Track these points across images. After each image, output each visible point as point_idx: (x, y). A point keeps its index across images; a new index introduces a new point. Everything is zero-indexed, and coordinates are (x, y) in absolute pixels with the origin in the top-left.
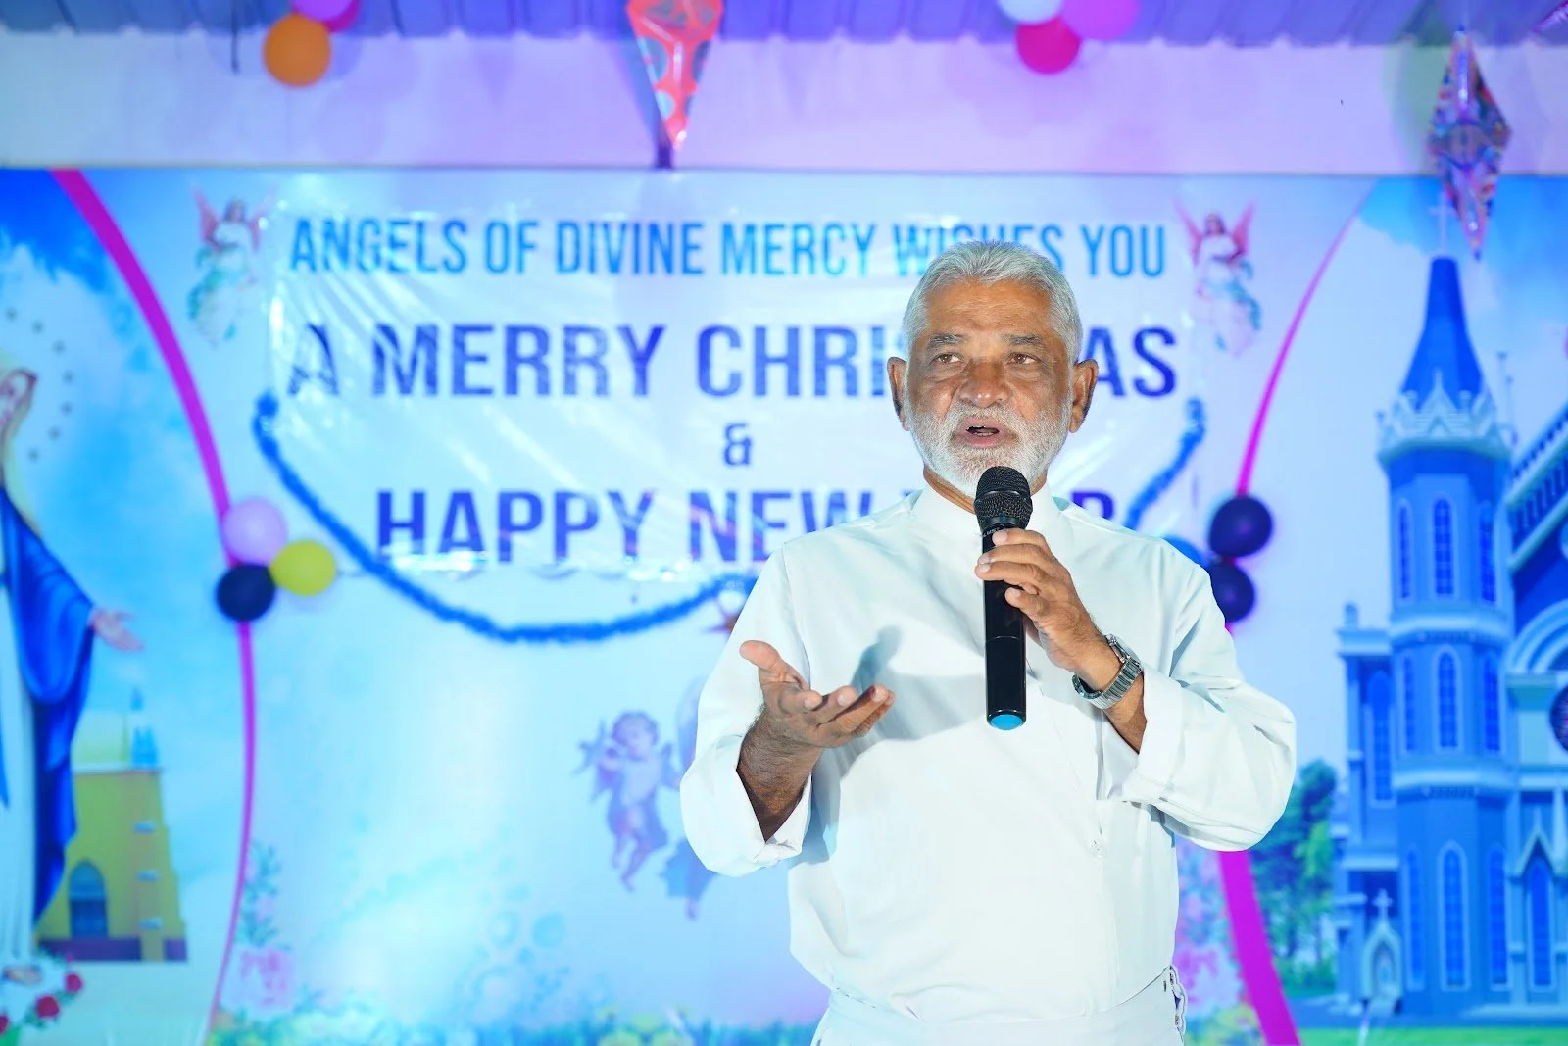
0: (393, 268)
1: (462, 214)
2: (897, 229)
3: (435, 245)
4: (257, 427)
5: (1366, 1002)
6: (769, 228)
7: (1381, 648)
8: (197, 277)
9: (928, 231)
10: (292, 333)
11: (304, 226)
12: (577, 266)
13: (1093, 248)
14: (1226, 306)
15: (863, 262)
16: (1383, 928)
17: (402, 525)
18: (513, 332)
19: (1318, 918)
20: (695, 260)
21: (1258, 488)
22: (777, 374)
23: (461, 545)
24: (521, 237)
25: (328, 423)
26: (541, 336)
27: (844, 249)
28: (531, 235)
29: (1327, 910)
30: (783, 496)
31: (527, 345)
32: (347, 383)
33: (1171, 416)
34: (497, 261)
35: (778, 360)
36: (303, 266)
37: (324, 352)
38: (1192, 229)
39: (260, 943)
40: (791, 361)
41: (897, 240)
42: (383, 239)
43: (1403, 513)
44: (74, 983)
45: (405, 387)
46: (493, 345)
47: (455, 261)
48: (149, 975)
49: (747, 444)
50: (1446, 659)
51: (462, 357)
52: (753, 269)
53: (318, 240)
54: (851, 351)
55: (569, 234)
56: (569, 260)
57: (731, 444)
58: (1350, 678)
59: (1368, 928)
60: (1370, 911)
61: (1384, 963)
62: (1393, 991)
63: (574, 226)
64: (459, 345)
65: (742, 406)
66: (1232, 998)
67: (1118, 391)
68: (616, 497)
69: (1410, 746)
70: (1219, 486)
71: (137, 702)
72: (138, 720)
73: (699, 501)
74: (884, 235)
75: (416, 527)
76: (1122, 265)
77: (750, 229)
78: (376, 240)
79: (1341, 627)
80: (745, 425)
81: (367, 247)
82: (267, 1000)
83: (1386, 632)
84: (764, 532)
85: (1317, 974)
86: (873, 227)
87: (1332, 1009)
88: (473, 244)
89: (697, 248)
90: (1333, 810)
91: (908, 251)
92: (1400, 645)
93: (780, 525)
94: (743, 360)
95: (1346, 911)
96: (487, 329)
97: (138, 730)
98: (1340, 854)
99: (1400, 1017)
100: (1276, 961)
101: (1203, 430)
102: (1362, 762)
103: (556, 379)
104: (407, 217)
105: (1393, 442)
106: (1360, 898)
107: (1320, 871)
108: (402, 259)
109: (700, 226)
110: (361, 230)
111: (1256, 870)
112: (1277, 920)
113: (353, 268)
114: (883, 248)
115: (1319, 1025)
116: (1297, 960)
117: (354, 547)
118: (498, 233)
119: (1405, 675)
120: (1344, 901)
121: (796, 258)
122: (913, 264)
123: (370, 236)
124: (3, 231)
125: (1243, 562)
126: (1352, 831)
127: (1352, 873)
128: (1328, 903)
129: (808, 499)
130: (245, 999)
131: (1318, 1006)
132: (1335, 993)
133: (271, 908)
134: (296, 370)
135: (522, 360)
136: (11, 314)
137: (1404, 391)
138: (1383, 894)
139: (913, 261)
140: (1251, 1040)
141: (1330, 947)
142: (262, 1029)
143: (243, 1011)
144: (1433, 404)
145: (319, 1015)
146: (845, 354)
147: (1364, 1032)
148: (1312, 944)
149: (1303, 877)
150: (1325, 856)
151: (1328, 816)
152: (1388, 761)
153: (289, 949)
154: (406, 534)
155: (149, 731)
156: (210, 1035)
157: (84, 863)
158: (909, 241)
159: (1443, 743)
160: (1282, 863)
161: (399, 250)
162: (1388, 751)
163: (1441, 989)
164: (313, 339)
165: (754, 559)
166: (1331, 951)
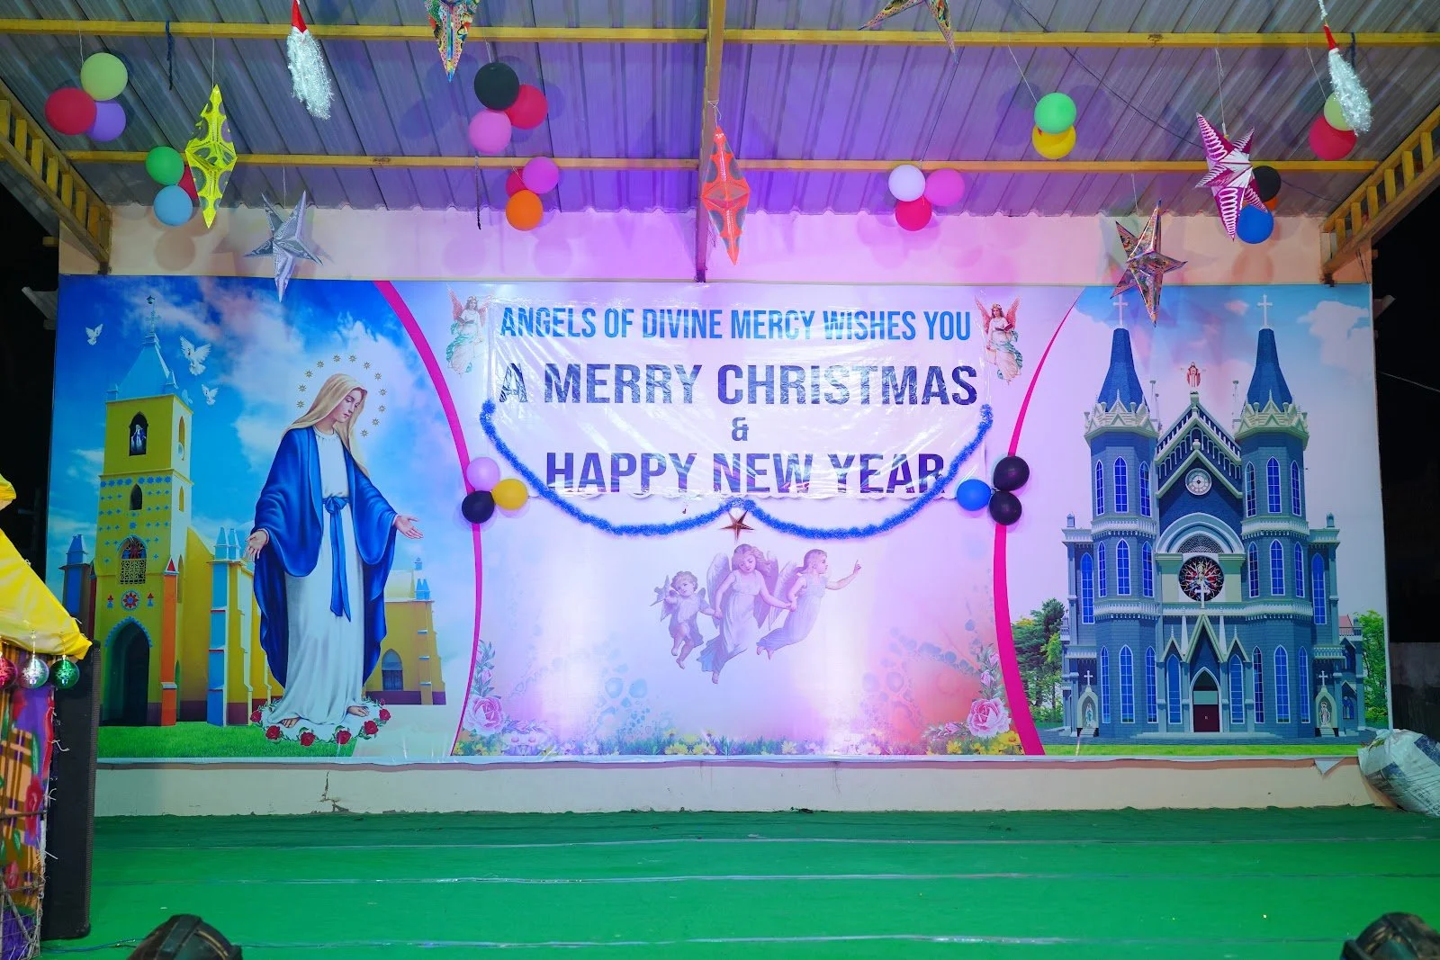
0: (556, 334)
1: (592, 305)
2: (825, 313)
3: (578, 320)
4: (483, 420)
5: (1079, 730)
6: (757, 313)
7: (1090, 540)
8: (451, 339)
9: (842, 314)
10: (503, 371)
11: (509, 310)
12: (654, 333)
13: (931, 324)
14: (1003, 355)
15: (808, 332)
16: (1088, 690)
17: (560, 472)
18: (620, 368)
19: (1053, 685)
20: (717, 330)
21: (1019, 454)
22: (761, 391)
23: (592, 482)
24: (624, 317)
25: (520, 416)
26: (635, 370)
27: (797, 324)
28: (629, 317)
29: (1058, 681)
30: (764, 456)
31: (627, 376)
32: (530, 396)
33: (973, 414)
34: (612, 331)
35: (762, 384)
36: (508, 333)
37: (518, 380)
38: (985, 314)
39: (484, 694)
40: (769, 384)
41: (826, 320)
42: (551, 319)
43: (1099, 466)
44: (385, 715)
45: (562, 399)
46: (609, 375)
47: (589, 331)
48: (427, 710)
49: (745, 428)
50: (1123, 545)
53: (516, 319)
54: (801, 379)
55: (650, 316)
56: (650, 331)
57: (737, 429)
58: (1070, 556)
59: (1080, 691)
60: (1082, 682)
61: (1089, 709)
62: (1095, 725)
63: (653, 312)
64: (591, 376)
65: (741, 409)
66: (1008, 728)
67: (945, 401)
68: (675, 457)
69: (1103, 593)
70: (1001, 452)
71: (419, 566)
72: (418, 575)
73: (719, 459)
74: (819, 317)
75: (568, 472)
76: (947, 333)
77: (747, 313)
78: (547, 319)
79: (1065, 528)
80: (744, 419)
81: (542, 322)
82: (488, 725)
83: (1090, 530)
84: (754, 475)
85: (1053, 715)
86: (813, 313)
87: (1061, 734)
88: (598, 321)
89: (719, 323)
90: (1062, 627)
91: (832, 325)
92: (1097, 538)
93: (763, 472)
94: (743, 384)
95: (1069, 682)
96: (608, 367)
97: (419, 580)
98: (1065, 650)
99: (1097, 738)
100: (1031, 707)
101: (991, 422)
102: (1077, 601)
103: (643, 392)
104: (564, 307)
105: (1093, 429)
106: (1077, 674)
107: (1055, 659)
108: (560, 329)
109: (720, 312)
110: (539, 314)
111: (1020, 659)
112: (1031, 686)
113: (535, 334)
114: (818, 323)
115: (1054, 743)
116: (1042, 707)
117: (535, 482)
118: (612, 315)
119: (1100, 554)
120: (1067, 676)
121: (771, 329)
122: (835, 333)
123: (543, 317)
124: (348, 314)
125: (1013, 492)
126: (1072, 638)
127: (1072, 660)
128: (1059, 677)
129: (778, 458)
130: (476, 724)
131: (1053, 733)
132: (1062, 726)
133: (489, 675)
134: (504, 388)
135: (624, 384)
136: (353, 358)
137: (1100, 400)
138: (1088, 672)
139: (834, 331)
140: (1017, 750)
141: (1059, 700)
142: (485, 740)
143: (475, 731)
144: (1115, 408)
145: (515, 734)
146: (798, 381)
147: (1078, 746)
148: (1050, 699)
149: (1045, 663)
150: (1057, 652)
151: (1059, 630)
152: (1091, 601)
153: (500, 698)
154: (563, 476)
155: (425, 581)
156: (457, 743)
157: (391, 651)
158: (832, 320)
159: (1121, 592)
160: (1034, 655)
161: (559, 325)
162: (1091, 595)
163: (1120, 723)
164: (513, 372)
165: (749, 491)
166: (1060, 702)
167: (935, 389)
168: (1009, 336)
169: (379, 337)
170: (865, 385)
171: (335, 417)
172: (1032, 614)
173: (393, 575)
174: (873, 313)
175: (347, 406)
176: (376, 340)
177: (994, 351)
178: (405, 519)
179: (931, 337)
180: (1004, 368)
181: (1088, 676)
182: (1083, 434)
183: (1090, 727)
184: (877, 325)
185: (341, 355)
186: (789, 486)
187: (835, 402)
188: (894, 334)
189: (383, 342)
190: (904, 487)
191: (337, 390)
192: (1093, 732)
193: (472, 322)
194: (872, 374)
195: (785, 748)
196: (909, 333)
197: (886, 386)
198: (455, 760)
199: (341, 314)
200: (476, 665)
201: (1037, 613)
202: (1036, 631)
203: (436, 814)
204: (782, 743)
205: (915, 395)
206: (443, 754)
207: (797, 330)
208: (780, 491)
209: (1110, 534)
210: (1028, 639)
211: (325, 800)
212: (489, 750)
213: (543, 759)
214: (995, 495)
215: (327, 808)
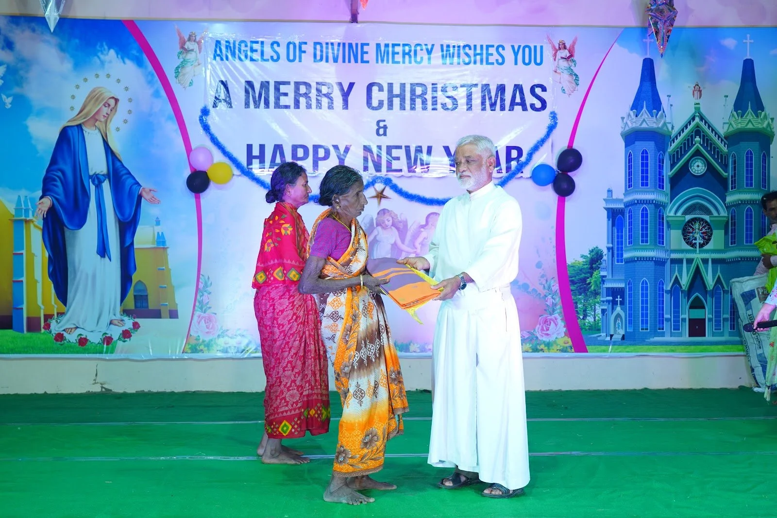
0: (252, 60)
1: (277, 39)
2: (442, 46)
3: (268, 50)
4: (201, 120)
5: (611, 336)
6: (394, 45)
7: (622, 206)
8: (178, 62)
9: (454, 47)
10: (214, 85)
11: (218, 43)
12: (321, 59)
13: (516, 54)
14: (566, 76)
15: (429, 59)
16: (618, 309)
17: (256, 157)
18: (297, 84)
19: (595, 305)
20: (366, 57)
21: (576, 146)
22: (396, 101)
24: (300, 48)
25: (228, 118)
26: (308, 85)
27: (422, 54)
28: (304, 47)
29: (598, 303)
30: (399, 147)
31: (303, 89)
32: (234, 103)
33: (544, 118)
34: (291, 57)
35: (397, 96)
36: (218, 58)
37: (226, 92)
38: (554, 47)
39: (205, 312)
40: (402, 96)
41: (442, 51)
42: (248, 49)
43: (630, 155)
44: (136, 326)
45: (257, 106)
46: (290, 89)
47: (275, 58)
48: (165, 323)
49: (385, 127)
50: (645, 210)
51: (278, 94)
52: (388, 62)
53: (224, 49)
54: (424, 93)
55: (318, 47)
56: (318, 58)
57: (379, 128)
58: (608, 217)
59: (613, 309)
60: (614, 303)
61: (619, 321)
62: (622, 332)
63: (320, 44)
64: (277, 89)
65: (383, 113)
66: (563, 335)
67: (525, 109)
68: (336, 147)
69: (630, 243)
70: (562, 145)
71: (158, 223)
72: (158, 229)
73: (367, 149)
74: (437, 48)
75: (261, 158)
76: (527, 61)
77: (387, 46)
78: (245, 49)
79: (606, 197)
80: (384, 121)
81: (242, 51)
82: (207, 333)
83: (622, 200)
84: (391, 161)
85: (594, 325)
86: (433, 45)
87: (599, 338)
88: (282, 50)
89: (367, 53)
90: (602, 266)
91: (446, 54)
92: (627, 205)
93: (398, 159)
94: (384, 96)
95: (605, 303)
96: (288, 83)
97: (158, 233)
98: (603, 282)
99: (623, 341)
100: (579, 321)
101: (556, 123)
102: (612, 248)
103: (314, 102)
104: (258, 40)
105: (627, 128)
106: (611, 298)
107: (596, 288)
108: (256, 56)
109: (368, 45)
110: (240, 45)
111: (572, 288)
112: (580, 306)
113: (237, 60)
114: (437, 53)
115: (594, 344)
116: (587, 321)
117: (238, 165)
118: (291, 46)
119: (629, 216)
120: (604, 299)
121: (404, 57)
122: (448, 61)
123: (243, 48)
124: (104, 43)
125: (569, 174)
126: (608, 273)
127: (608, 289)
128: (599, 300)
129: (408, 148)
130: (199, 332)
131: (594, 337)
132: (600, 333)
133: (208, 299)
134: (216, 98)
135: (301, 95)
136: (108, 76)
137: (632, 109)
138: (619, 296)
139: (448, 58)
140: (569, 350)
141: (599, 316)
142: (206, 343)
143: (199, 336)
144: (642, 114)
145: (226, 338)
146: (422, 94)
147: (611, 347)
148: (592, 315)
149: (590, 290)
150: (598, 283)
151: (599, 268)
152: (622, 248)
153: (216, 314)
154: (258, 161)
155: (162, 233)
156: (187, 345)
157: (140, 281)
158: (447, 51)
159: (642, 242)
160: (582, 285)
161: (254, 53)
162: (622, 244)
163: (639, 331)
164: (222, 86)
165: (387, 171)
166: (599, 317)
167: (518, 100)
168: (569, 62)
169: (127, 61)
170: (469, 97)
171: (97, 117)
172: (582, 257)
173: (139, 229)
174: (475, 46)
175: (105, 110)
176: (124, 62)
177: (560, 73)
178: (147, 190)
179: (516, 63)
180: (567, 85)
181: (619, 299)
182: (620, 132)
183: (619, 334)
185: (100, 73)
186: (416, 168)
187: (448, 109)
188: (490, 61)
189: (130, 65)
191: (97, 99)
192: (620, 337)
193: (192, 50)
194: (474, 89)
195: (412, 348)
196: (500, 61)
197: (483, 98)
198: (186, 356)
199: (99, 44)
200: (199, 292)
201: (585, 256)
202: (584, 268)
203: (173, 393)
204: (410, 344)
205: (504, 104)
206: (177, 353)
207: (422, 58)
208: (409, 171)
209: (636, 202)
210: (578, 274)
211: (96, 383)
212: (208, 350)
213: (246, 356)
214: (557, 175)
215: (97, 389)
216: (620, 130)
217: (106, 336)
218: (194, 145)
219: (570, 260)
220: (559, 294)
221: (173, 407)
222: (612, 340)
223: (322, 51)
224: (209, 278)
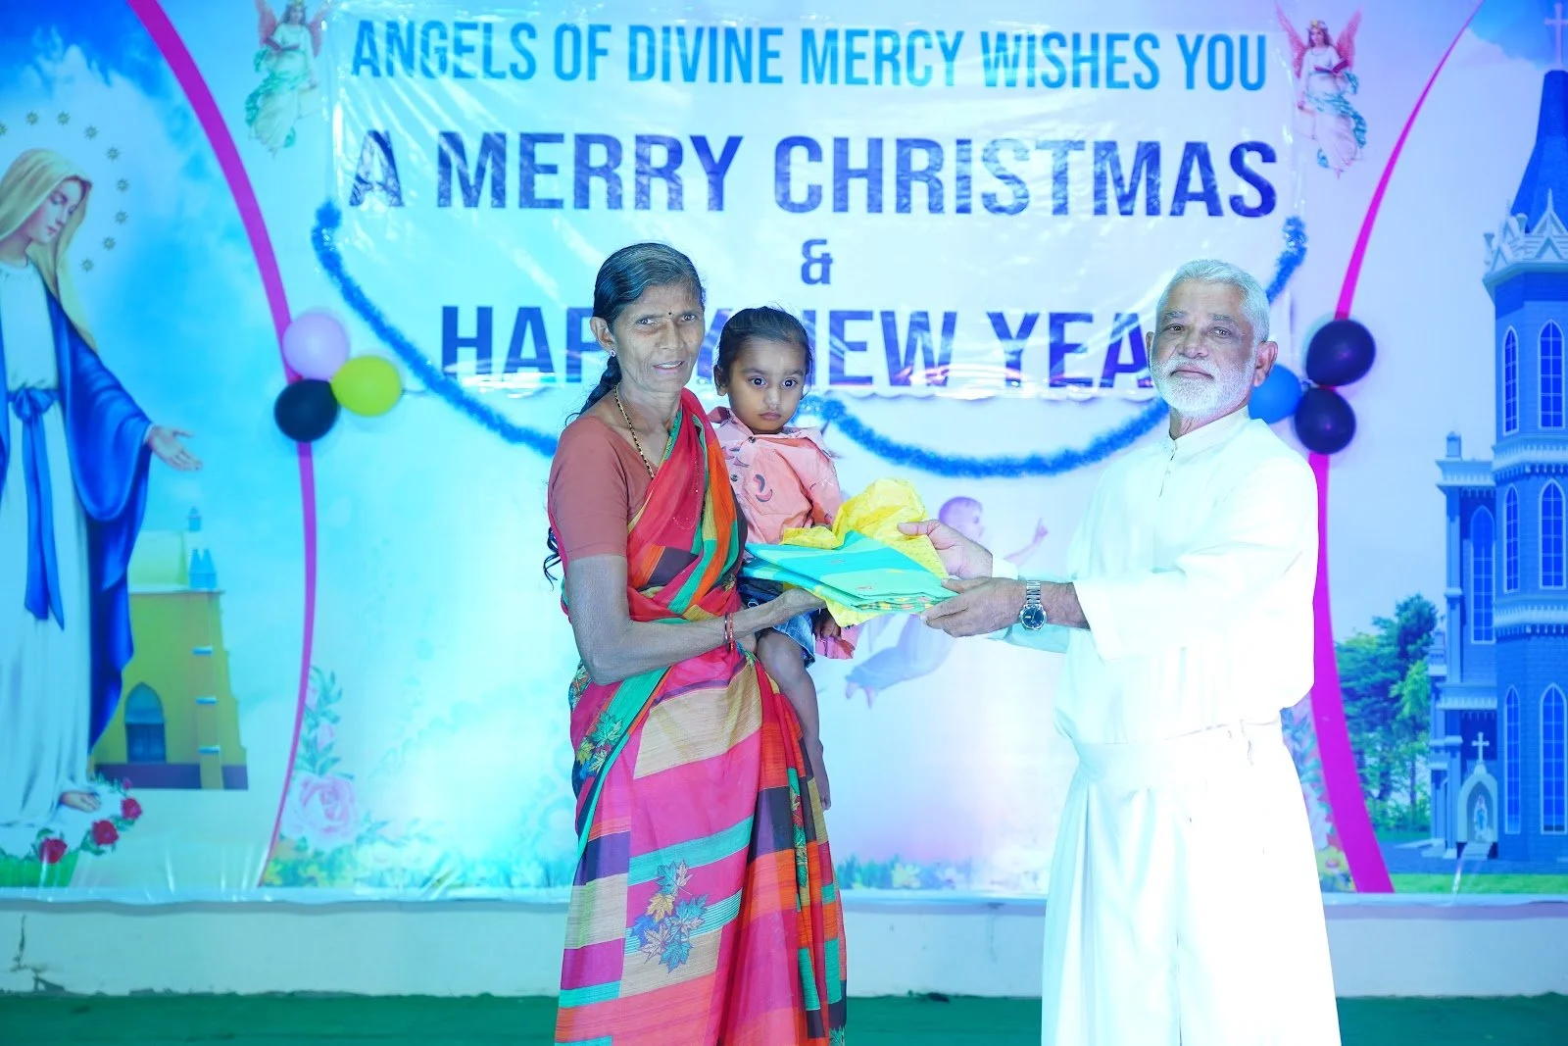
0: (459, 74)
1: (531, 17)
2: (984, 36)
3: (501, 44)
4: (317, 238)
5: (1460, 846)
6: (851, 35)
7: (1488, 481)
8: (255, 81)
9: (1018, 38)
10: (354, 143)
11: (366, 27)
12: (650, 73)
13: (1190, 59)
14: (1329, 120)
15: (949, 72)
16: (1479, 770)
17: (467, 342)
18: (584, 141)
19: (1413, 759)
20: (774, 67)
21: (1358, 313)
22: (858, 188)
23: (529, 364)
24: (592, 41)
25: (391, 235)
26: (613, 146)
27: (929, 58)
28: (602, 40)
29: (1422, 752)
30: (864, 315)
31: (598, 155)
32: (409, 194)
33: (1264, 241)
34: (568, 68)
35: (860, 174)
36: (365, 70)
37: (386, 163)
38: (1294, 39)
39: (322, 772)
40: (873, 174)
41: (986, 49)
42: (449, 44)
43: (1510, 339)
44: (131, 809)
45: (471, 199)
46: (563, 155)
47: (523, 68)
48: (210, 801)
49: (826, 261)
50: (1552, 492)
51: (531, 167)
52: (834, 79)
53: (381, 44)
54: (936, 166)
55: (642, 39)
56: (642, 68)
57: (810, 261)
58: (1450, 513)
59: (1465, 770)
60: (1467, 753)
61: (1481, 805)
62: (1490, 836)
63: (647, 30)
64: (527, 155)
65: (822, 221)
66: (1325, 843)
67: (1214, 210)
69: (1512, 584)
70: (1320, 310)
71: (195, 522)
72: (195, 541)
74: (971, 44)
75: (482, 344)
76: (1220, 78)
77: (831, 35)
78: (441, 43)
79: (1442, 457)
80: (824, 242)
81: (432, 50)
82: (329, 830)
83: (1488, 464)
84: (843, 352)
85: (1410, 817)
86: (960, 35)
87: (1426, 854)
88: (542, 48)
89: (776, 55)
90: (1432, 649)
91: (997, 60)
92: (1503, 478)
93: (861, 347)
94: (823, 173)
95: (1442, 753)
96: (557, 138)
97: (195, 552)
98: (1437, 693)
99: (1494, 862)
100: (1369, 803)
101: (1302, 251)
102: (1462, 600)
103: (629, 189)
104: (474, 19)
105: (1501, 266)
106: (1457, 740)
107: (1416, 710)
108: (468, 64)
109: (778, 32)
110: (425, 33)
111: (1350, 709)
112: (1371, 760)
113: (418, 74)
114: (971, 57)
115: (1412, 869)
116: (1390, 803)
117: (417, 363)
118: (568, 37)
119: (1509, 508)
120: (1440, 742)
121: (879, 68)
122: (1002, 74)
123: (435, 41)
124: (54, 31)
125: (1342, 390)
126: (1450, 670)
127: (1450, 714)
128: (1424, 744)
129: (890, 319)
130: (307, 827)
131: (1411, 850)
132: (1428, 837)
133: (332, 735)
134: (359, 179)
135: (592, 171)
136: (64, 118)
137: (1514, 212)
138: (1481, 735)
139: (1001, 70)
140: (1341, 884)
141: (1424, 788)
142: (324, 858)
143: (304, 840)
144: (1543, 228)
145: (380, 848)
146: (929, 168)
147: (1458, 877)
148: (1406, 787)
149: (1398, 717)
150: (1422, 696)
151: (1424, 654)
152: (1488, 599)
153: (351, 777)
154: (472, 352)
155: (207, 552)
156: (272, 864)
157: (142, 687)
158: (998, 50)
159: (1547, 581)
160: (1376, 702)
161: (465, 55)
162: (1488, 588)
163: (1538, 834)
164: (377, 148)
165: (832, 382)
166: (1425, 794)
167: (1196, 185)
168: (1340, 83)
169: (117, 78)
170: (1060, 177)
171: (31, 232)
172: (1376, 623)
173: (144, 541)
174: (1077, 38)
175: (54, 213)
176: (107, 81)
177: (1311, 113)
178: (167, 432)
179: (1190, 84)
180: (1330, 145)
181: (1480, 743)
182: (1481, 275)
183: (1481, 841)
184: (1084, 59)
185: (41, 112)
186: (911, 373)
187: (1001, 210)
188: (1118, 78)
189: (123, 88)
190: (1133, 377)
191: (34, 180)
192: (1486, 849)
193: (294, 48)
194: (1074, 156)
195: (899, 875)
196: (1147, 77)
197: (1100, 179)
198: (268, 896)
199: (39, 31)
200: (305, 715)
201: (1385, 621)
202: (1382, 656)
203: (231, 998)
204: (893, 867)
205: (1156, 197)
206: (245, 883)
207: (928, 69)
208: (894, 382)
209: (1528, 470)
210: (1366, 672)
211: (20, 968)
212: (331, 878)
213: (434, 896)
214: (1307, 395)
215: (23, 984)
216: (1480, 271)
217: (48, 840)
218: (296, 307)
219: (1341, 635)
220: (1313, 729)
221: (230, 1036)
222: (1464, 857)
223: (651, 50)
224: (333, 677)
